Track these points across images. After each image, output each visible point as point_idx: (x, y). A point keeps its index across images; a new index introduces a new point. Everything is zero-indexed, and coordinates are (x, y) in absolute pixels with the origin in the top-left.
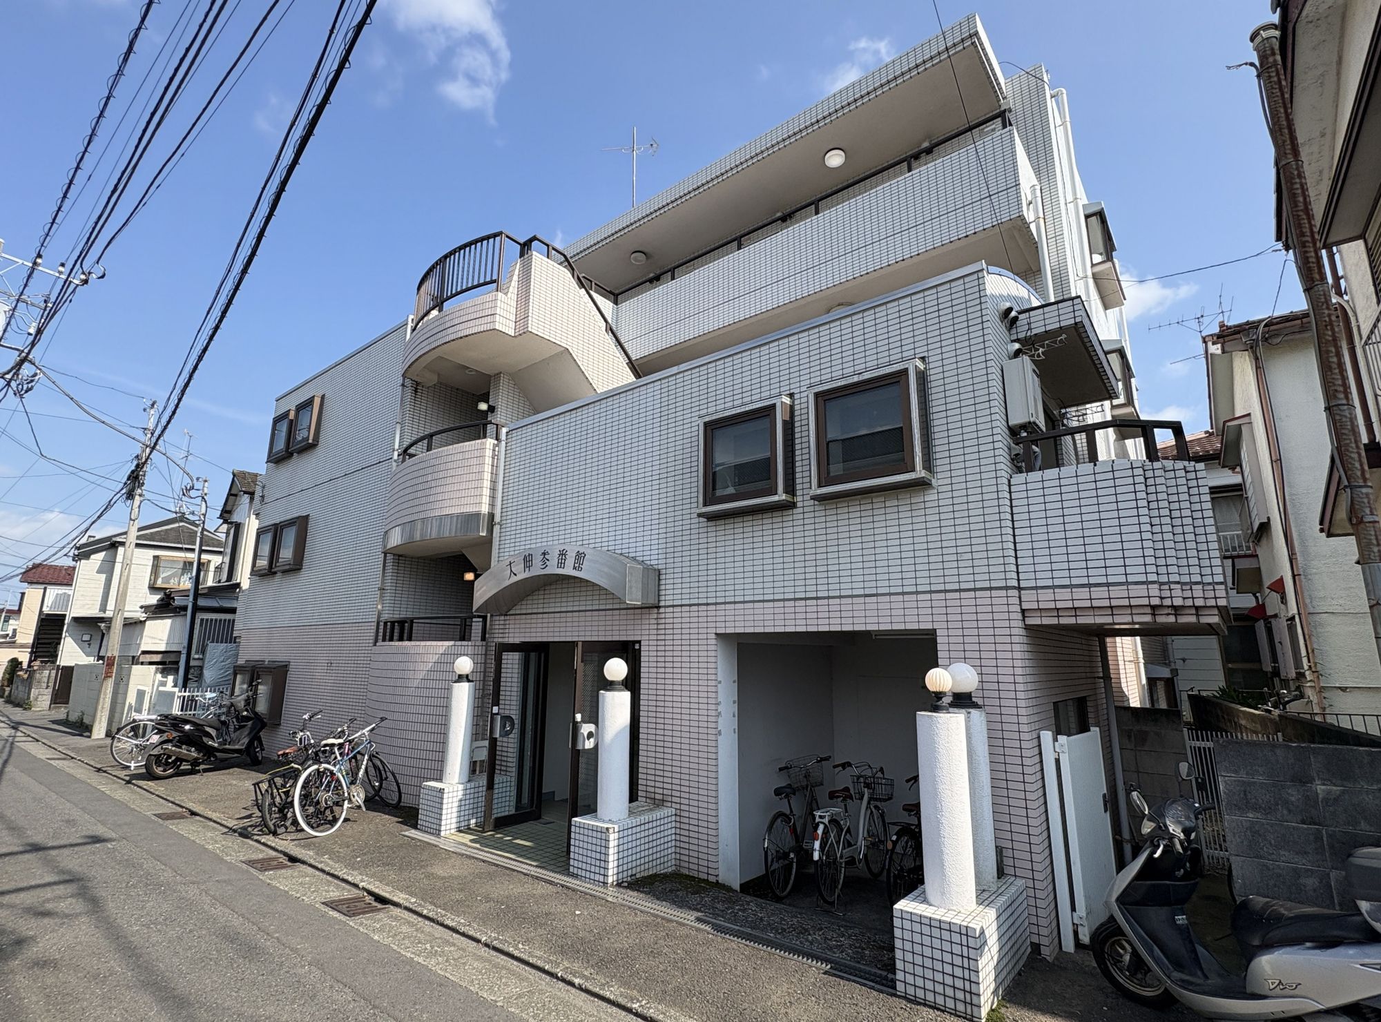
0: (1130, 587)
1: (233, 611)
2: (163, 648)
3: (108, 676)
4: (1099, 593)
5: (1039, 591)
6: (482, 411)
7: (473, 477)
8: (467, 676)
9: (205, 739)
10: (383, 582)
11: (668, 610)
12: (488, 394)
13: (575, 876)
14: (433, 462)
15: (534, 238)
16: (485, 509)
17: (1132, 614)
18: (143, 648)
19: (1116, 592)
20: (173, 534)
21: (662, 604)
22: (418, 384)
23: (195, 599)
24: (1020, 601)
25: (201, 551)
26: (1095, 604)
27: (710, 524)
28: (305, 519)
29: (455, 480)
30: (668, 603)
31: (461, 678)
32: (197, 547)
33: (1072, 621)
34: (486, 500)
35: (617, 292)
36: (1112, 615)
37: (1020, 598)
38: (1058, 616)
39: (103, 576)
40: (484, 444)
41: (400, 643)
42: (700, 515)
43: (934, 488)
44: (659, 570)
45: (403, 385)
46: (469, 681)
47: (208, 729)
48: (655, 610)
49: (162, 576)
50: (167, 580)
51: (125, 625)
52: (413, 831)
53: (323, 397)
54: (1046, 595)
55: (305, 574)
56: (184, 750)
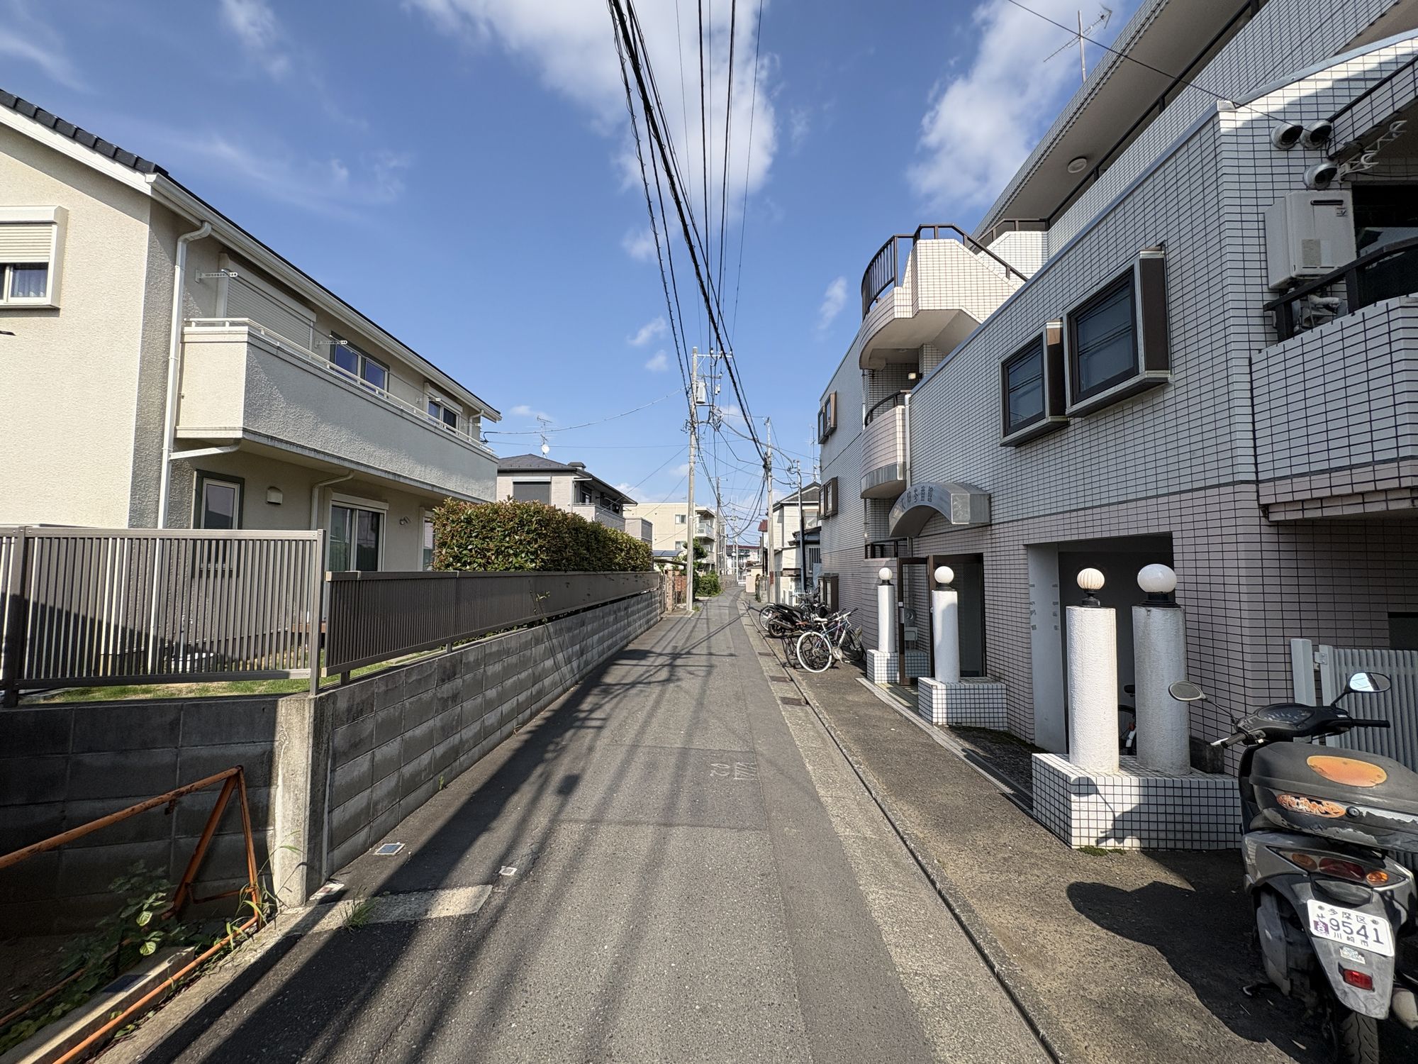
0: (1377, 467)
1: (818, 542)
2: (794, 567)
3: (772, 583)
4: (1341, 478)
5: (1277, 483)
6: (913, 380)
7: (891, 436)
8: (888, 581)
9: (794, 618)
10: (866, 520)
11: (997, 527)
12: (917, 365)
13: (920, 715)
14: (872, 431)
15: (920, 228)
16: (900, 460)
17: (1386, 501)
18: (784, 567)
19: (1362, 475)
20: (810, 495)
21: (993, 522)
22: (874, 371)
23: (803, 537)
24: (1258, 496)
25: (802, 505)
26: (1336, 491)
27: (1018, 450)
28: (836, 478)
29: (883, 441)
30: (997, 521)
31: (885, 582)
32: (799, 502)
33: (1317, 514)
34: (900, 453)
35: (1046, 217)
36: (1364, 503)
37: (1258, 492)
38: (1303, 510)
39: (781, 524)
40: (895, 411)
41: (873, 560)
42: (1002, 445)
43: (1171, 385)
44: (990, 495)
45: (863, 375)
46: (889, 584)
47: (795, 612)
48: (989, 528)
49: (808, 522)
50: (810, 524)
51: (775, 555)
52: (864, 679)
53: (836, 394)
54: (1284, 486)
55: (840, 517)
56: (784, 623)
